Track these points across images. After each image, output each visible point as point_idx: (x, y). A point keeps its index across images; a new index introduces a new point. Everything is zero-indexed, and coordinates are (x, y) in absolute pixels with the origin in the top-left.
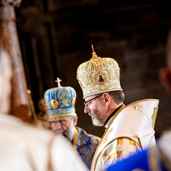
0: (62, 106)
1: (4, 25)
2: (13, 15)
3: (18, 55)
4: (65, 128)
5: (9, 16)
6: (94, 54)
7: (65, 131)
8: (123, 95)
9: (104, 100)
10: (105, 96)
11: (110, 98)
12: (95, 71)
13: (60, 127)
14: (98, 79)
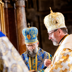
0: (32, 38)
1: (20, 9)
2: (24, 4)
3: (25, 22)
4: (33, 48)
5: (22, 5)
6: (51, 11)
7: (34, 50)
8: (67, 30)
9: (59, 32)
10: (59, 30)
11: (61, 31)
12: (53, 19)
13: (31, 48)
14: (55, 22)
